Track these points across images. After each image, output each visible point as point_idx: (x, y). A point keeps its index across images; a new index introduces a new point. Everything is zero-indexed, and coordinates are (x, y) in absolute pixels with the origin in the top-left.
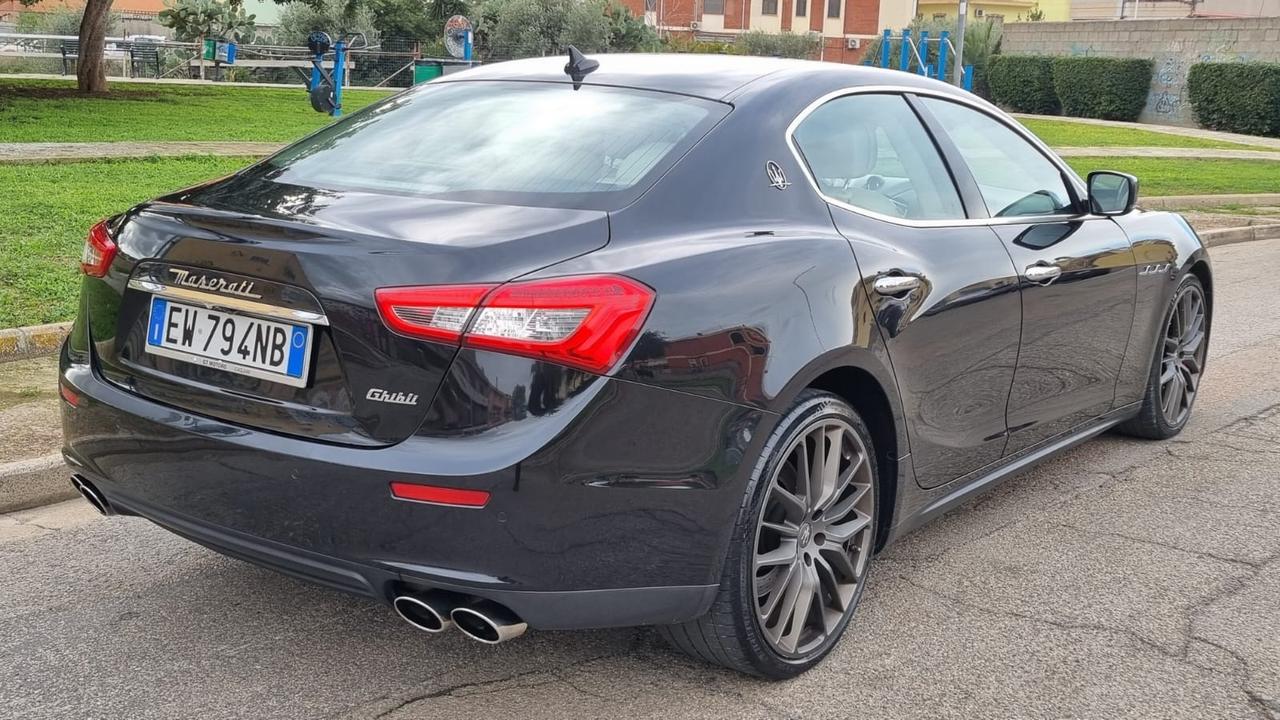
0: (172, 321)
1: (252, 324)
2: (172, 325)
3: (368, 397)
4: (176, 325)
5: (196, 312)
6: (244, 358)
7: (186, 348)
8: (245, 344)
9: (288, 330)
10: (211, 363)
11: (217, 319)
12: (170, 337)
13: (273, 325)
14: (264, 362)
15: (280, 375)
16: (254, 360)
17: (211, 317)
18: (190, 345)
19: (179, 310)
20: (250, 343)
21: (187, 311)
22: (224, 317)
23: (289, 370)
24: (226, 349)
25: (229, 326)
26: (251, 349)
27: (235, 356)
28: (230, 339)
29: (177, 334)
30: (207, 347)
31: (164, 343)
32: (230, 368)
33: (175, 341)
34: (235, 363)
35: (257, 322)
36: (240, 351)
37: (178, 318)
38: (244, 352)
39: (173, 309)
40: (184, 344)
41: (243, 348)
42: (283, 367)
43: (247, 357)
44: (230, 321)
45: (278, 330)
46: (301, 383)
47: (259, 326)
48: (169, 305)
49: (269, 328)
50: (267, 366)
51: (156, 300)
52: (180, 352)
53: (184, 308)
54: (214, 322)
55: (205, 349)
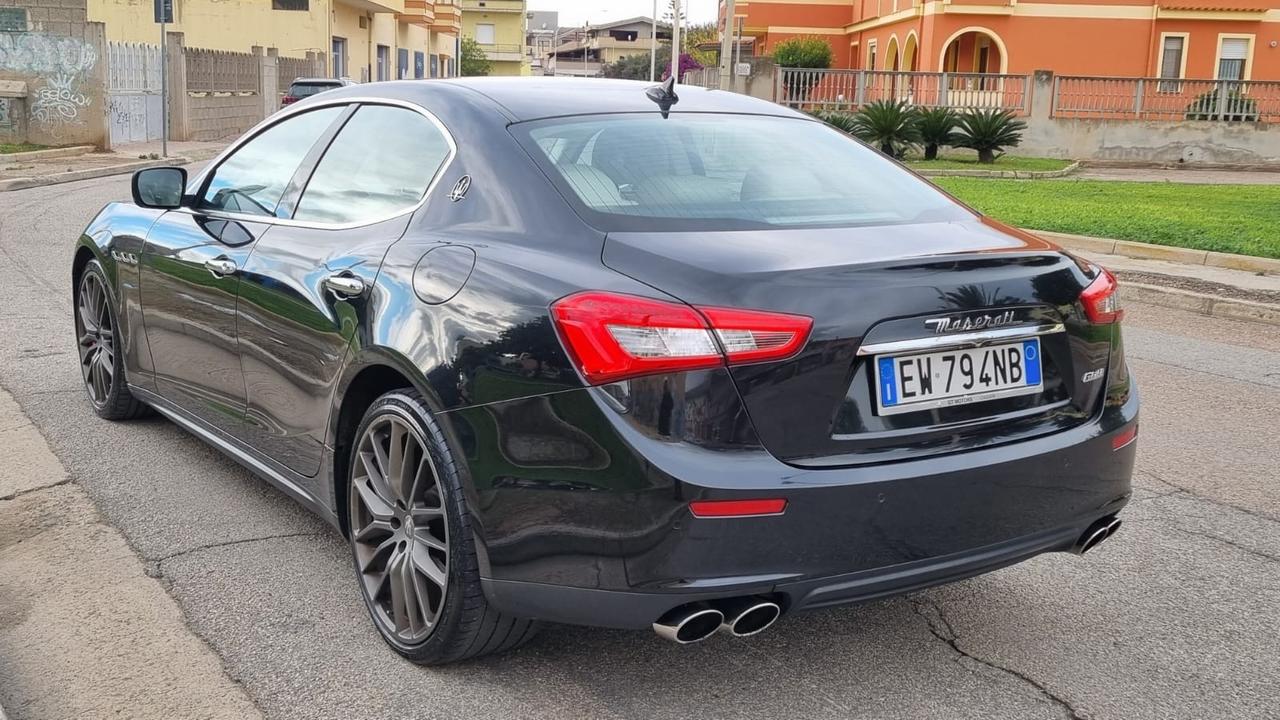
0: (906, 375)
1: (987, 353)
2: (904, 379)
3: (1084, 381)
4: (910, 378)
5: (929, 360)
6: (987, 385)
7: (927, 396)
8: (985, 372)
9: (1020, 347)
10: (957, 401)
11: (952, 359)
12: (907, 391)
13: (1006, 348)
14: (1005, 382)
15: (1022, 388)
16: (997, 383)
17: (945, 359)
18: (930, 392)
19: (910, 362)
20: (990, 370)
21: (919, 361)
22: (958, 355)
23: (1028, 382)
24: (968, 383)
25: (966, 362)
26: (992, 375)
27: (978, 387)
28: (970, 373)
29: (914, 386)
30: (949, 388)
31: (900, 399)
32: (976, 399)
33: (913, 394)
34: (981, 393)
35: (991, 349)
36: (982, 380)
37: (909, 370)
38: (986, 380)
39: (902, 364)
40: (923, 393)
41: (984, 376)
42: (1023, 381)
43: (990, 383)
44: (965, 356)
45: (1011, 351)
46: (1039, 388)
47: (994, 352)
48: (897, 362)
49: (1003, 351)
50: (1010, 384)
51: (880, 359)
52: (922, 402)
53: (914, 359)
54: (950, 362)
55: (947, 390)
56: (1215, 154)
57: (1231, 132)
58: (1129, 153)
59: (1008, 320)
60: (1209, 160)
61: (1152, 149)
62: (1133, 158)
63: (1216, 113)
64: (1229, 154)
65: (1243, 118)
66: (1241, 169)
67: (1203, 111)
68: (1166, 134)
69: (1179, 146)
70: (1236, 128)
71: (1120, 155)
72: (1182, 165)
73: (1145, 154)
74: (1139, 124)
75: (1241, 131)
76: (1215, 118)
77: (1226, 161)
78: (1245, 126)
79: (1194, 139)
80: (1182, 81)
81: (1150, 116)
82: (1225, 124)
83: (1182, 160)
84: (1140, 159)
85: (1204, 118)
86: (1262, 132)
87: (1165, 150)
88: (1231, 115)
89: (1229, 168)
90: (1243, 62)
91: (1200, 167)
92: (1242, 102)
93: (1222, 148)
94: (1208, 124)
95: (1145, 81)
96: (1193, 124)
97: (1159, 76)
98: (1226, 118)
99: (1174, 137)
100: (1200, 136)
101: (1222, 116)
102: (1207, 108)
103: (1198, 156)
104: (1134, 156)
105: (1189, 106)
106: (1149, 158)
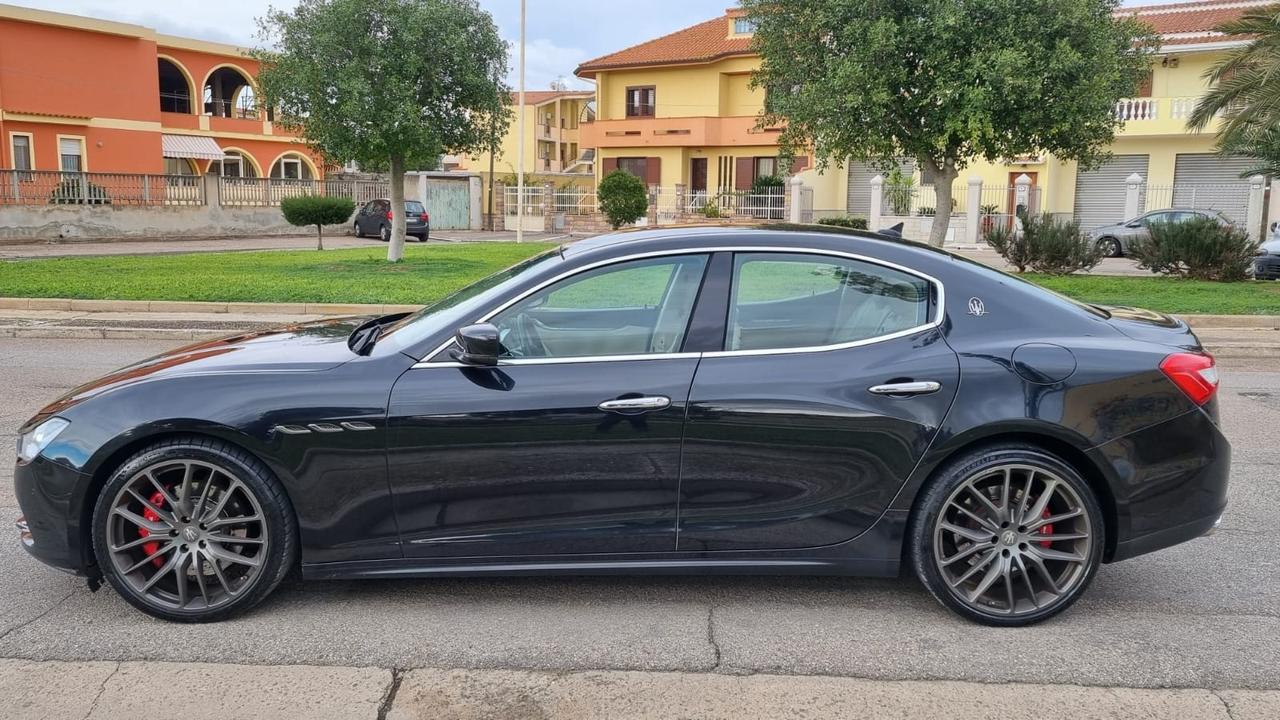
56: (86, 230)
57: (96, 212)
58: (15, 232)
60: (83, 235)
61: (36, 228)
62: (20, 236)
63: (81, 198)
64: (97, 229)
65: (103, 202)
66: (109, 241)
67: (67, 196)
68: (44, 215)
69: (57, 225)
70: (98, 209)
71: (9, 234)
72: (62, 240)
73: (30, 233)
74: (20, 208)
75: (103, 212)
76: (81, 202)
77: (96, 235)
78: (106, 208)
79: (68, 218)
80: (34, 172)
81: (28, 201)
82: (90, 207)
83: (61, 236)
84: (27, 236)
85: (72, 202)
86: (119, 212)
87: (46, 229)
88: (93, 199)
89: (99, 241)
90: (79, 157)
91: (77, 241)
92: (95, 189)
93: (90, 225)
94: (76, 207)
95: (18, 172)
96: (65, 207)
97: (13, 168)
98: (90, 202)
99: (51, 218)
100: (74, 217)
101: (86, 200)
102: (74, 194)
103: (74, 232)
104: (21, 234)
105: (53, 192)
106: (34, 235)
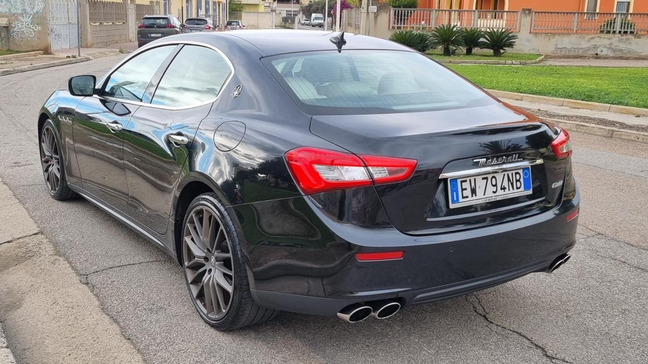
0: (463, 188)
1: (504, 175)
2: (463, 190)
3: (553, 187)
4: (466, 189)
5: (475, 179)
6: (504, 191)
7: (474, 197)
8: (503, 185)
9: (521, 171)
10: (489, 200)
11: (487, 178)
12: (464, 196)
13: (514, 172)
14: (513, 189)
15: (522, 192)
16: (509, 190)
17: (483, 179)
18: (476, 196)
19: (466, 181)
20: (506, 184)
21: (470, 180)
22: (490, 176)
23: (525, 189)
24: (495, 191)
25: (494, 180)
26: (506, 186)
27: (500, 192)
28: (496, 185)
29: (468, 193)
30: (485, 193)
31: (461, 199)
32: (499, 198)
33: (467, 197)
34: (501, 195)
35: (506, 173)
37: (465, 185)
38: (503, 189)
39: (462, 182)
40: (472, 196)
41: (503, 187)
42: (522, 188)
43: (506, 190)
44: (494, 177)
45: (516, 173)
46: (530, 192)
47: (508, 174)
48: (459, 181)
49: (512, 174)
50: (515, 190)
51: (451, 180)
52: (471, 201)
53: (468, 179)
54: (486, 180)
55: (484, 195)
56: (614, 51)
57: (622, 39)
58: (570, 51)
59: (515, 159)
60: (611, 54)
61: (582, 48)
62: (572, 53)
63: (615, 30)
64: (621, 50)
65: (629, 32)
66: (627, 59)
67: (608, 29)
68: (589, 40)
69: (595, 47)
70: (625, 37)
71: (565, 52)
72: (597, 57)
73: (578, 51)
74: (575, 36)
75: (627, 39)
76: (614, 32)
77: (619, 54)
78: (630, 36)
79: (604, 43)
80: (598, 14)
81: (581, 31)
82: (619, 35)
83: (597, 54)
84: (576, 53)
85: (608, 32)
86: (638, 39)
87: (588, 49)
88: (623, 31)
89: (621, 58)
90: (629, 3)
91: (606, 58)
92: (628, 24)
93: (618, 48)
94: (611, 35)
95: (578, 13)
96: (603, 35)
97: (585, 11)
98: (620, 32)
99: (593, 42)
100: (607, 42)
101: (618, 31)
102: (610, 27)
103: (605, 52)
104: (573, 52)
105: (601, 26)
106: (580, 53)
